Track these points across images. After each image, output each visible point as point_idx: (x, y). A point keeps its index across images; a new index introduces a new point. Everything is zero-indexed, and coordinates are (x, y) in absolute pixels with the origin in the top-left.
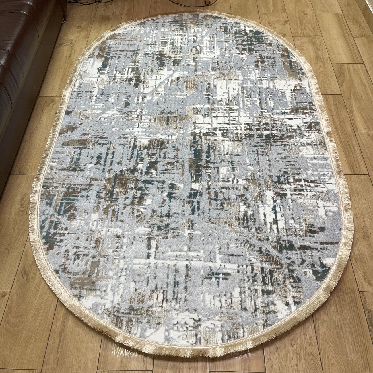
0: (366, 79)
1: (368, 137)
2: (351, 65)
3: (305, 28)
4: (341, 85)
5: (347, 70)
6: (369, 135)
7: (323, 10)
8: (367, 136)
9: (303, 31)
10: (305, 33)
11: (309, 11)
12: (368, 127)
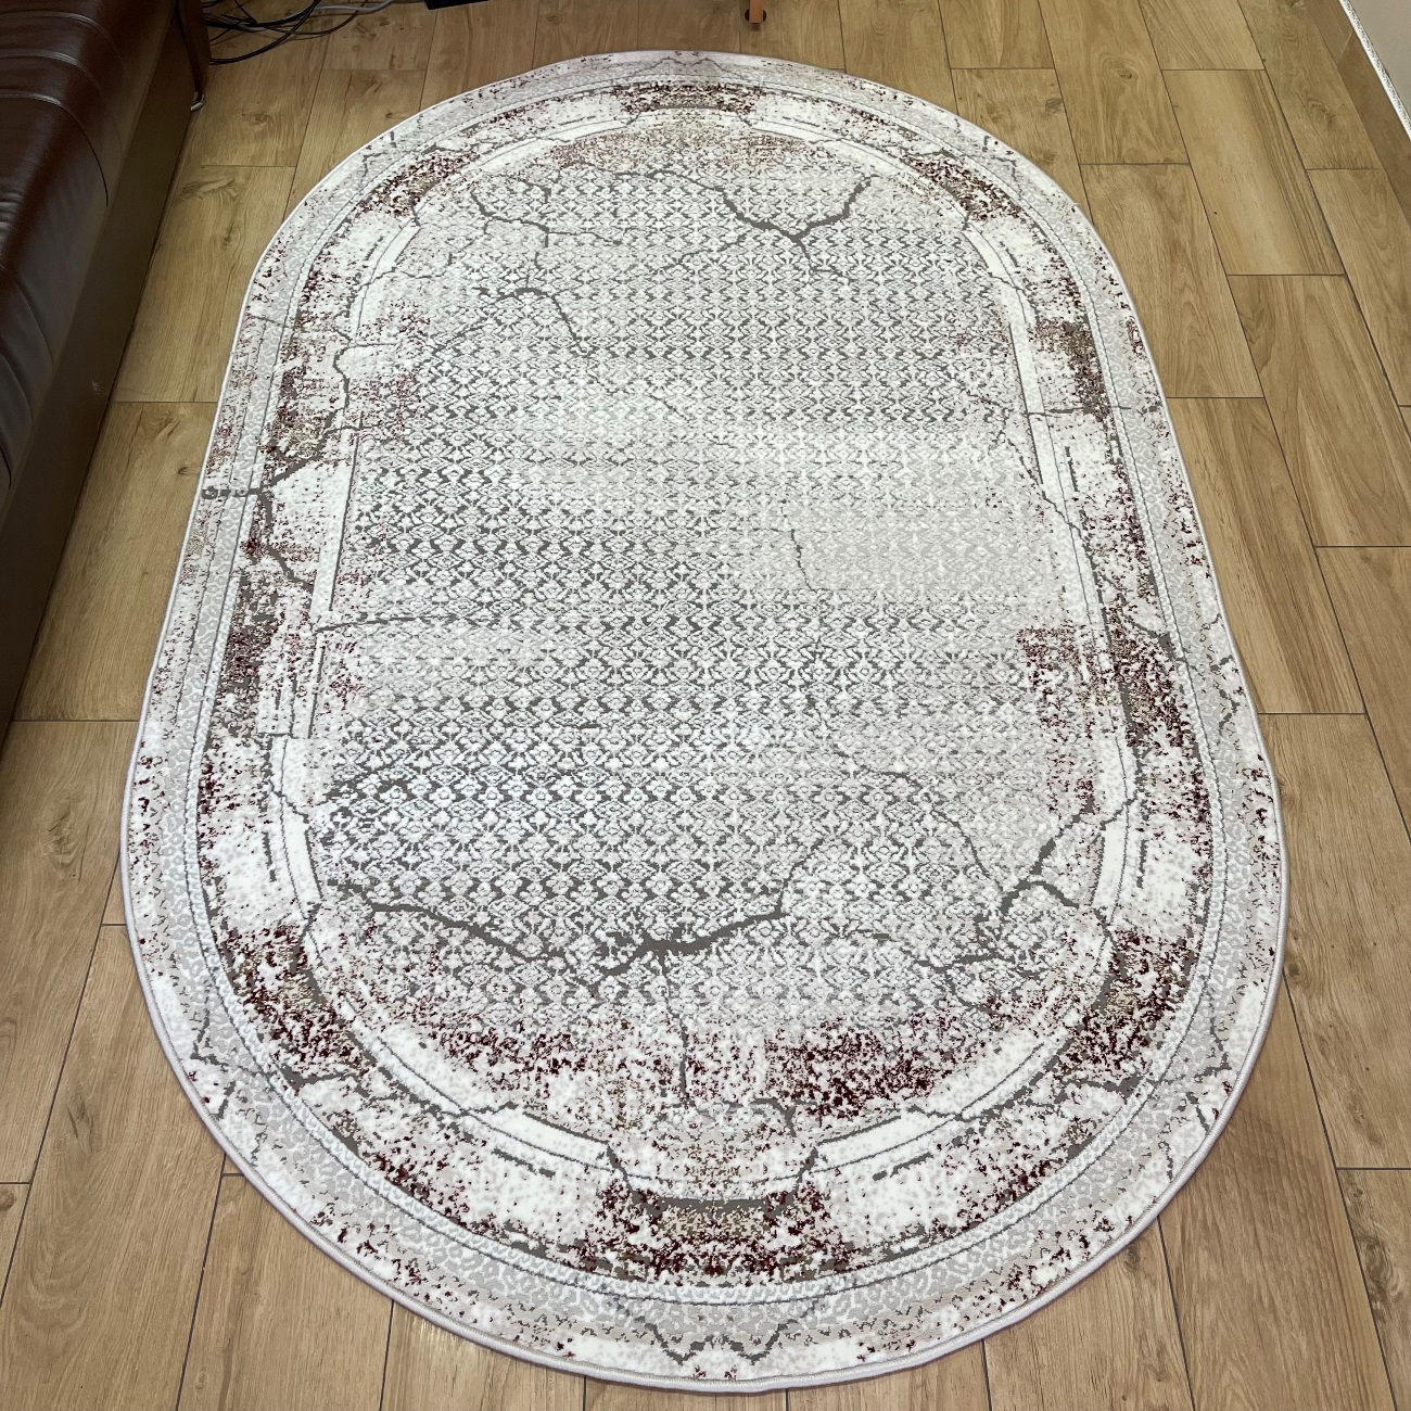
0: (1353, 335)
1: (1364, 566)
2: (1297, 283)
3: (1125, 131)
4: (1261, 361)
5: (1283, 299)
6: (1366, 559)
7: (1192, 59)
8: (1359, 561)
9: (1120, 141)
10: (1124, 152)
11: (1140, 63)
12: (1363, 528)
